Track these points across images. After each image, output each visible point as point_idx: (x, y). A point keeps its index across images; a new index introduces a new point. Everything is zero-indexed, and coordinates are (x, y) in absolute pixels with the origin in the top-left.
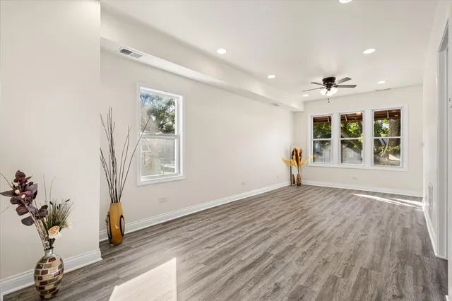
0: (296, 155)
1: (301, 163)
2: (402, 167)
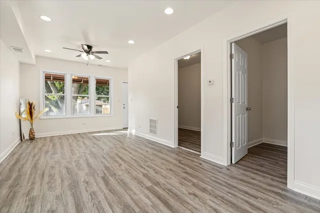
0: (30, 108)
2: (110, 114)
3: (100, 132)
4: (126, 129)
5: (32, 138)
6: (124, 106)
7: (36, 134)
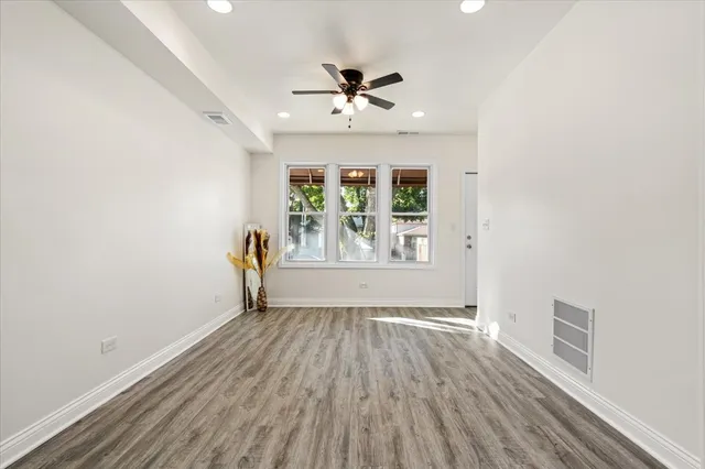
0: (257, 245)
1: (266, 261)
2: (430, 262)
3: (397, 312)
4: (470, 310)
5: (262, 309)
6: (469, 242)
7: (268, 300)
